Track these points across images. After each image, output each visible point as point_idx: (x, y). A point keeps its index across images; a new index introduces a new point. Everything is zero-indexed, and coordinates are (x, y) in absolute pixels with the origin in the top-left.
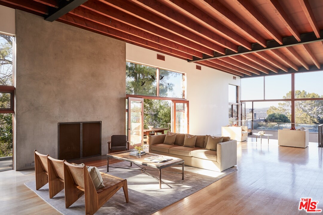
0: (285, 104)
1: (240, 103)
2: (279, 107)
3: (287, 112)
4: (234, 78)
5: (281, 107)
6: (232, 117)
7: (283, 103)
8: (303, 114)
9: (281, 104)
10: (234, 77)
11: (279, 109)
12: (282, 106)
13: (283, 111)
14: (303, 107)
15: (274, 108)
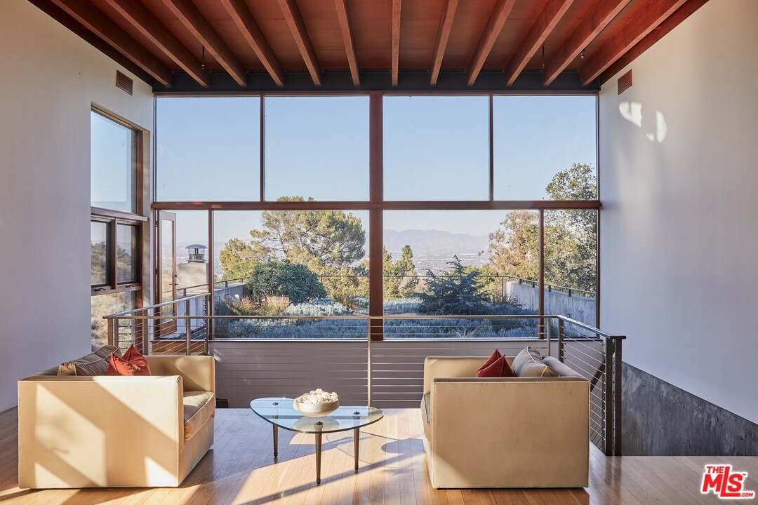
0: (269, 233)
1: (149, 214)
2: (252, 243)
3: (272, 255)
4: (123, 82)
5: (259, 242)
6: (113, 288)
7: (262, 232)
8: (311, 262)
9: (257, 232)
10: (120, 75)
11: (253, 247)
12: (259, 240)
13: (263, 252)
14: (309, 242)
15: (238, 244)
